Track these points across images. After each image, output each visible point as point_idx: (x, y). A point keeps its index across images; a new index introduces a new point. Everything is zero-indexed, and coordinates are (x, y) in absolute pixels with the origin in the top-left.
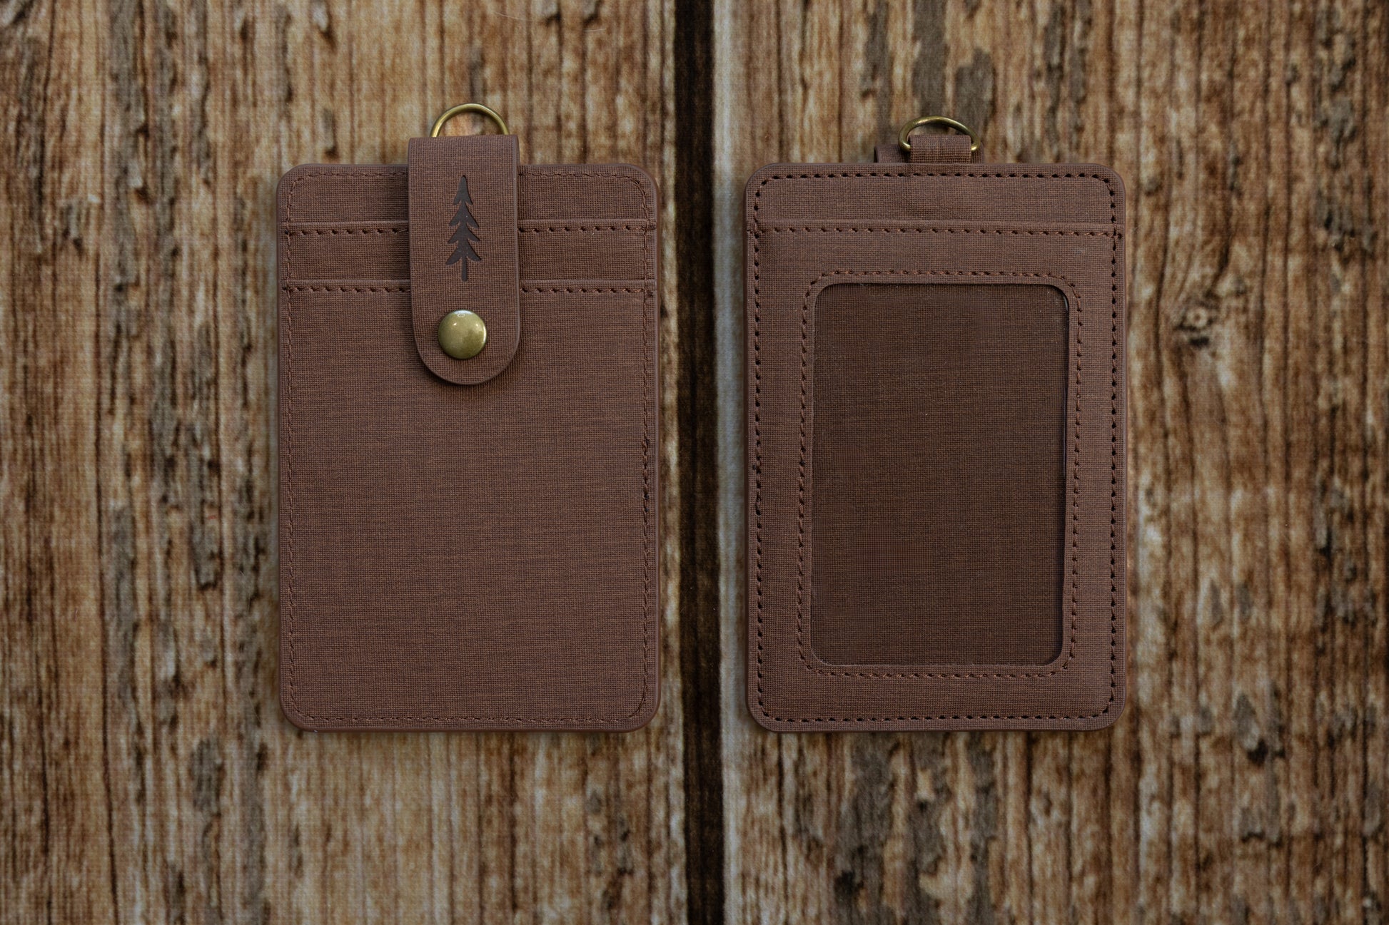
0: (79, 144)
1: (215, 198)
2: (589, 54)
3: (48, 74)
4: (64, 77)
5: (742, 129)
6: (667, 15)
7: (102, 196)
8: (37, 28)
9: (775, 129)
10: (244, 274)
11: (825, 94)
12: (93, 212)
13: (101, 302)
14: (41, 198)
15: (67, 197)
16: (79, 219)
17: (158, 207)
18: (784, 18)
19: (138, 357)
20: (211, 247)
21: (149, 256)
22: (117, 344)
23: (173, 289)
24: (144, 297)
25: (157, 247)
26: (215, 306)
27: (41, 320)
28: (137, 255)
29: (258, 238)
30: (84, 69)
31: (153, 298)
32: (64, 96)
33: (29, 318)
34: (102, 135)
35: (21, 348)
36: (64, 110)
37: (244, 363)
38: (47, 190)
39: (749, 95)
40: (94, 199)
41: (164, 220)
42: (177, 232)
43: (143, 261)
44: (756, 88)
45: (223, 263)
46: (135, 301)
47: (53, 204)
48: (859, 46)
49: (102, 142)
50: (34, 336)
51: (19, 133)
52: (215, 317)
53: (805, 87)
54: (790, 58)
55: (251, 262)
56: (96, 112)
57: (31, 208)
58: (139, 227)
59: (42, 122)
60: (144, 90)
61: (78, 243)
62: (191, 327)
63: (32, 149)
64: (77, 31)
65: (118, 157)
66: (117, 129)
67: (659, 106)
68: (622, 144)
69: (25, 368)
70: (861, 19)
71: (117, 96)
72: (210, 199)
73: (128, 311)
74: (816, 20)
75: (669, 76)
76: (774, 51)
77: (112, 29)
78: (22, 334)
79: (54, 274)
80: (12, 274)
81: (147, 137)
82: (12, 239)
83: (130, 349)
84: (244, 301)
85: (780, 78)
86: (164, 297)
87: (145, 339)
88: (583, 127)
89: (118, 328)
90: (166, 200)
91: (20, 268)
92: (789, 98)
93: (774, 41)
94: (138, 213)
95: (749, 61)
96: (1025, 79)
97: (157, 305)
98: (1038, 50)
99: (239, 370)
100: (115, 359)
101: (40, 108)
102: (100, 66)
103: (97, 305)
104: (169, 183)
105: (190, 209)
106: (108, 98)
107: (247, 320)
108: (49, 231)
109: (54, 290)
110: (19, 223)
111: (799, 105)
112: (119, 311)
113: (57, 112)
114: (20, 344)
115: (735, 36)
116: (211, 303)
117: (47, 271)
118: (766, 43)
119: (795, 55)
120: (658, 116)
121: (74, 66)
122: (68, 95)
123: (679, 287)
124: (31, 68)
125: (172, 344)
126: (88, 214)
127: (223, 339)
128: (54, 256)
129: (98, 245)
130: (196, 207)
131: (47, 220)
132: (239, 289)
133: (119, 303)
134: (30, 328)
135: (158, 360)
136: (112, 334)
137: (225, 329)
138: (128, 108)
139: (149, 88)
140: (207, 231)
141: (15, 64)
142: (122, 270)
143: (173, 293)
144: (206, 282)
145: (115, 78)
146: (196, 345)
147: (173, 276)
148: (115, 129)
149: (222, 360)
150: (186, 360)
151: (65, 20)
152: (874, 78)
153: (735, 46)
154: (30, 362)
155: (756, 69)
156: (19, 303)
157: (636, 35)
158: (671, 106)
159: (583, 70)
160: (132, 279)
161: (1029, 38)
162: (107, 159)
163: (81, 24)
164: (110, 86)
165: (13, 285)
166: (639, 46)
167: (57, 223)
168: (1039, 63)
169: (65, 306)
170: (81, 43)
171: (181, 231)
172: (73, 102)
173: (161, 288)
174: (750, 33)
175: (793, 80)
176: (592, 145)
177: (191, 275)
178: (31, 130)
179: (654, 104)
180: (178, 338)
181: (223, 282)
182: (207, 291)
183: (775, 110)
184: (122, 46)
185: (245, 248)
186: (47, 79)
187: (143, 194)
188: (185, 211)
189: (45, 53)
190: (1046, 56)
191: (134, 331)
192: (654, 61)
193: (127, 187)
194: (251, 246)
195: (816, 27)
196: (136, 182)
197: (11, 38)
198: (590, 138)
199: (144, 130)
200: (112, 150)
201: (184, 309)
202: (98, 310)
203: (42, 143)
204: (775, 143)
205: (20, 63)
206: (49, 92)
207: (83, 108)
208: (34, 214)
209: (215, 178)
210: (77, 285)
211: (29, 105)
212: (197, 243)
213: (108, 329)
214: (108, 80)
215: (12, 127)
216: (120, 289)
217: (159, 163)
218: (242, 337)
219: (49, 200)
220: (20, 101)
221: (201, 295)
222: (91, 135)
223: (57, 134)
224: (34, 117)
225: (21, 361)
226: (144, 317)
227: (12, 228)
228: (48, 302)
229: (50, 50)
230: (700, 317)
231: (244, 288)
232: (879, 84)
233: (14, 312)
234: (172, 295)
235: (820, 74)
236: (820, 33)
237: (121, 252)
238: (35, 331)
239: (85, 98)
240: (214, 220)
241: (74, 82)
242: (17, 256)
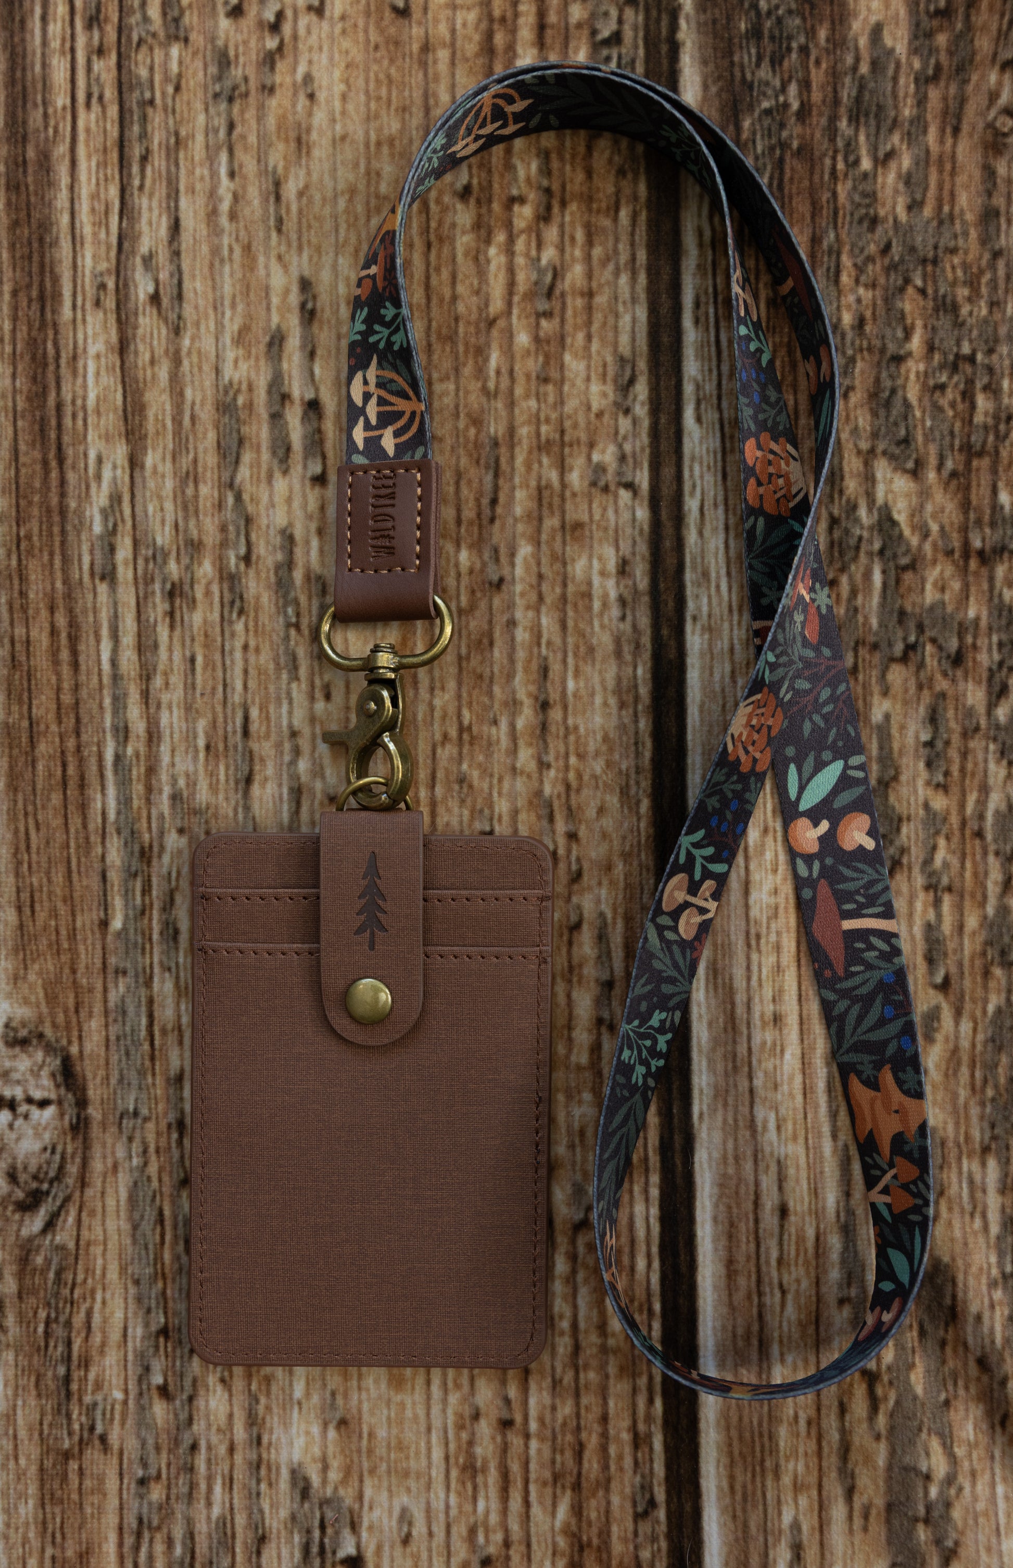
0: (103, 1344)
1: (231, 1395)
2: (581, 1256)
3: (74, 1279)
4: (90, 1281)
5: (724, 1328)
6: (652, 1220)
7: (126, 1392)
8: (64, 1236)
9: (755, 1328)
10: (258, 1467)
11: (803, 1301)
12: (118, 1407)
13: (125, 1496)
14: (69, 1395)
15: (93, 1393)
16: (104, 1414)
17: (178, 1402)
18: (762, 1225)
19: (159, 1548)
20: (227, 1442)
21: (170, 1451)
22: (139, 1535)
23: (191, 1483)
24: (164, 1492)
25: (177, 1442)
26: (231, 1499)
27: (69, 1513)
28: (158, 1449)
29: (271, 1433)
30: (108, 1276)
31: (174, 1491)
32: (89, 1300)
33: (57, 1510)
34: (125, 1335)
35: (49, 1539)
36: (89, 1314)
37: (259, 1553)
38: (74, 1387)
39: (730, 1295)
40: (118, 1395)
41: (183, 1416)
42: (195, 1427)
43: (164, 1455)
44: (737, 1289)
45: (238, 1458)
46: (156, 1493)
47: (80, 1400)
48: (835, 1256)
49: (125, 1341)
50: (62, 1528)
51: (47, 1334)
52: (232, 1509)
53: (784, 1292)
54: (768, 1263)
55: (265, 1456)
56: (119, 1315)
57: (59, 1405)
58: (159, 1422)
59: (68, 1324)
60: (164, 1293)
61: (103, 1439)
62: (209, 1518)
63: (60, 1349)
64: (101, 1238)
65: (141, 1356)
66: (139, 1331)
67: (646, 1307)
68: (611, 1342)
69: (53, 1558)
70: (835, 1229)
71: (139, 1300)
72: (226, 1396)
73: (150, 1504)
74: (793, 1230)
75: (655, 1279)
76: (753, 1256)
77: (133, 1236)
78: (50, 1526)
79: (80, 1468)
80: (42, 1469)
81: (167, 1337)
82: (41, 1434)
83: (151, 1541)
84: (258, 1494)
85: (759, 1282)
86: (185, 1490)
87: (165, 1530)
88: (575, 1325)
89: (140, 1521)
90: (185, 1397)
91: (48, 1464)
92: (767, 1300)
93: (752, 1246)
94: (159, 1410)
95: (730, 1263)
96: (984, 1288)
97: (177, 1498)
98: (993, 1259)
99: (254, 1560)
100: (137, 1548)
101: (68, 1310)
102: (123, 1270)
103: (121, 1498)
104: (188, 1383)
105: (207, 1406)
106: (130, 1300)
107: (261, 1511)
108: (76, 1427)
109: (81, 1484)
110: (48, 1419)
111: (778, 1309)
112: (141, 1505)
113: (82, 1315)
114: (49, 1535)
115: (715, 1240)
116: (227, 1496)
117: (73, 1465)
118: (745, 1247)
119: (774, 1263)
120: (645, 1316)
121: (98, 1272)
122: (93, 1299)
123: (667, 1478)
124: (58, 1274)
125: (191, 1535)
126: (113, 1409)
127: (239, 1530)
128: (81, 1452)
129: (122, 1440)
130: (213, 1404)
131: (75, 1416)
132: (254, 1482)
133: (141, 1497)
134: (58, 1520)
135: (178, 1551)
136: (134, 1525)
137: (240, 1520)
138: (149, 1311)
139: (169, 1292)
140: (223, 1427)
141: (44, 1271)
142: (144, 1464)
143: (193, 1486)
144: (223, 1476)
145: (137, 1282)
146: (214, 1535)
147: (191, 1469)
148: (137, 1332)
149: (238, 1550)
150: (205, 1550)
151: (90, 1229)
152: (849, 1285)
153: (716, 1250)
154: (58, 1554)
155: (736, 1272)
156: (47, 1497)
157: (624, 1240)
158: (657, 1307)
159: (574, 1272)
160: (153, 1472)
161: (984, 1246)
162: (130, 1357)
163: (105, 1231)
164: (132, 1290)
165: (42, 1480)
166: (627, 1250)
167: (83, 1419)
168: (995, 1272)
169: (90, 1498)
170: (105, 1250)
171: (198, 1427)
172: (98, 1306)
173: (181, 1482)
174: (730, 1237)
175: (771, 1284)
176: (583, 1344)
177: (209, 1468)
178: (59, 1331)
179: (641, 1306)
180: (196, 1531)
181: (238, 1475)
182: (224, 1484)
183: (755, 1311)
184: (143, 1252)
185: (259, 1442)
186: (74, 1285)
187: (164, 1392)
188: (202, 1407)
189: (71, 1260)
190: (1001, 1264)
191: (155, 1523)
192: (641, 1264)
193: (149, 1384)
194: (265, 1440)
195: (793, 1238)
196: (158, 1379)
197: (39, 1247)
198: (581, 1337)
199: (164, 1332)
200: (135, 1350)
201: (202, 1502)
202: (121, 1504)
203: (69, 1343)
204: (755, 1342)
205: (48, 1269)
206: (76, 1296)
207: (108, 1310)
208: (62, 1411)
209: (231, 1377)
210: (101, 1480)
211: (57, 1308)
212: (214, 1439)
213: (131, 1521)
214: (130, 1285)
215: (41, 1329)
216: (142, 1482)
217: (178, 1363)
218: (257, 1528)
219: (76, 1397)
220: (48, 1304)
221: (218, 1489)
222: (115, 1336)
223: (83, 1335)
224: (62, 1319)
225: (49, 1552)
226: (165, 1509)
227: (41, 1424)
228: (75, 1496)
229: (77, 1259)
230: (688, 1508)
231: (259, 1481)
232: (853, 1292)
233: (43, 1505)
234: (191, 1488)
235: (798, 1281)
236: (797, 1243)
237: (143, 1444)
238: (62, 1523)
239: (109, 1302)
240: (231, 1416)
241: (99, 1286)
242: (46, 1451)
